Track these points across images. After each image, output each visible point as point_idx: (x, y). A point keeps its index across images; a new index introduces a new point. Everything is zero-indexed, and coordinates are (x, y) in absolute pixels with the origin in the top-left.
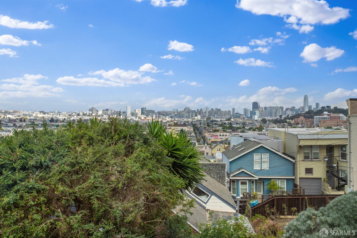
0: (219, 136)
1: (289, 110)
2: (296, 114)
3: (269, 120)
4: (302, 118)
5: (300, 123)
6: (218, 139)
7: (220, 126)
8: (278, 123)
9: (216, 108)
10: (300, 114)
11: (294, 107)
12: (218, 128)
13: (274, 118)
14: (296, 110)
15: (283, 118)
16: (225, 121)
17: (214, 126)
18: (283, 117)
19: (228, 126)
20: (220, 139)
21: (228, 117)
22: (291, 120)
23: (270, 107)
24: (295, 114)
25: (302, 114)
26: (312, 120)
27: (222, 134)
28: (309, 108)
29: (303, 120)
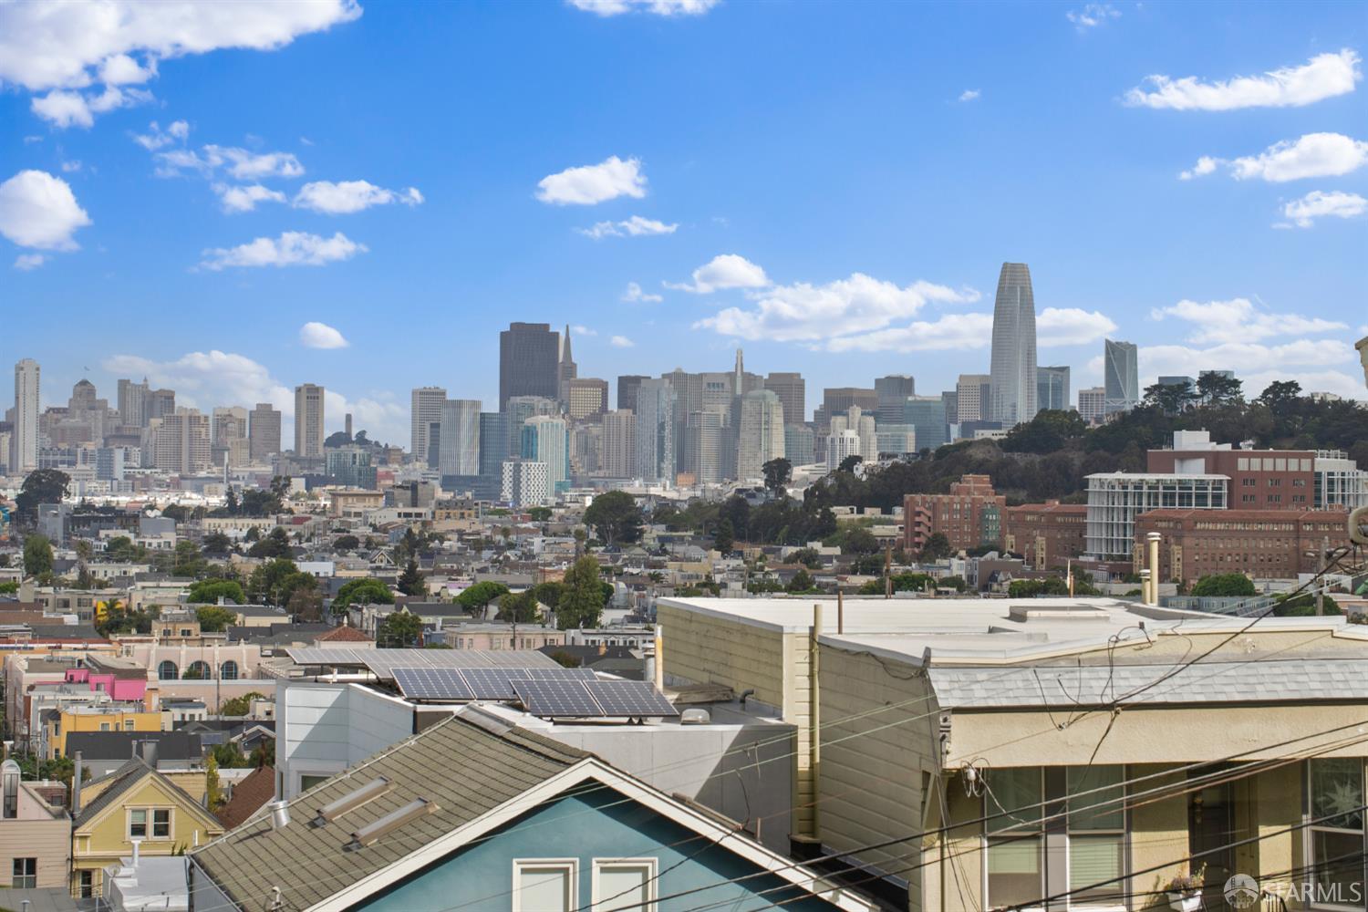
0: (153, 674)
1: (856, 412)
2: (924, 453)
3: (665, 513)
4: (975, 489)
5: (953, 541)
6: (140, 705)
7: (163, 566)
8: (754, 539)
9: (123, 385)
10: (958, 447)
11: (905, 385)
12: (140, 597)
13: (714, 488)
14: (925, 406)
15: (795, 493)
16: (218, 513)
17: (102, 571)
18: (803, 473)
19: (248, 567)
20: (168, 704)
21: (251, 473)
22: (871, 512)
23: (678, 379)
24: (911, 447)
25: (978, 454)
26: (1074, 508)
27: (185, 655)
28: (1042, 388)
29: (983, 513)
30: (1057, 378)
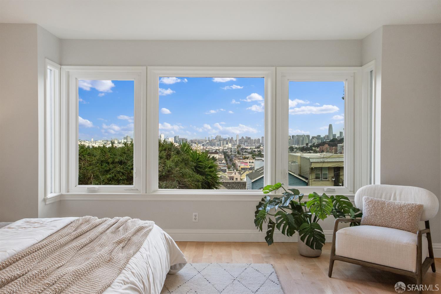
0: (248, 163)
1: (315, 139)
2: (321, 142)
3: (296, 148)
4: (326, 146)
5: (324, 151)
6: (247, 165)
7: (250, 153)
8: (305, 151)
9: (246, 137)
10: (325, 142)
11: (320, 136)
12: (247, 156)
13: (301, 146)
14: (322, 138)
15: (309, 146)
16: (255, 149)
17: (244, 154)
18: (310, 144)
19: (257, 153)
20: (250, 165)
21: (257, 145)
22: (316, 148)
23: (297, 136)
24: (320, 142)
25: (327, 142)
26: (336, 147)
27: (251, 161)
28: (333, 136)
29: (327, 148)
30: (335, 135)
